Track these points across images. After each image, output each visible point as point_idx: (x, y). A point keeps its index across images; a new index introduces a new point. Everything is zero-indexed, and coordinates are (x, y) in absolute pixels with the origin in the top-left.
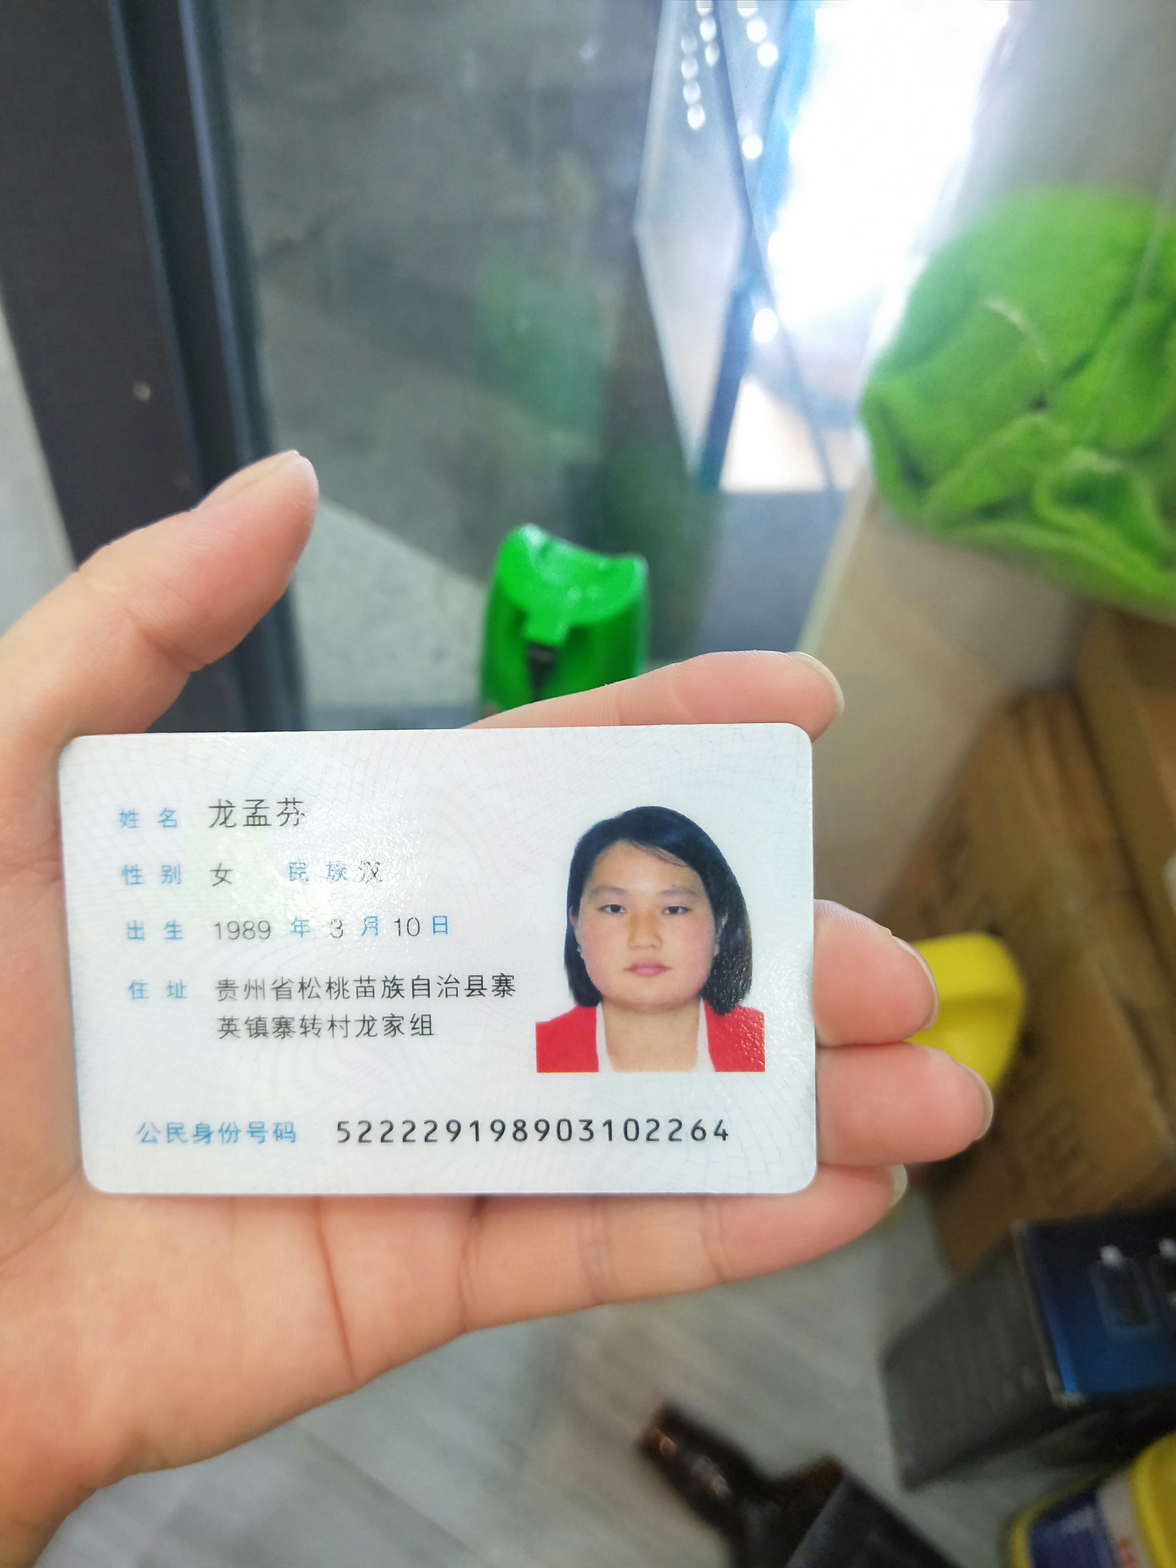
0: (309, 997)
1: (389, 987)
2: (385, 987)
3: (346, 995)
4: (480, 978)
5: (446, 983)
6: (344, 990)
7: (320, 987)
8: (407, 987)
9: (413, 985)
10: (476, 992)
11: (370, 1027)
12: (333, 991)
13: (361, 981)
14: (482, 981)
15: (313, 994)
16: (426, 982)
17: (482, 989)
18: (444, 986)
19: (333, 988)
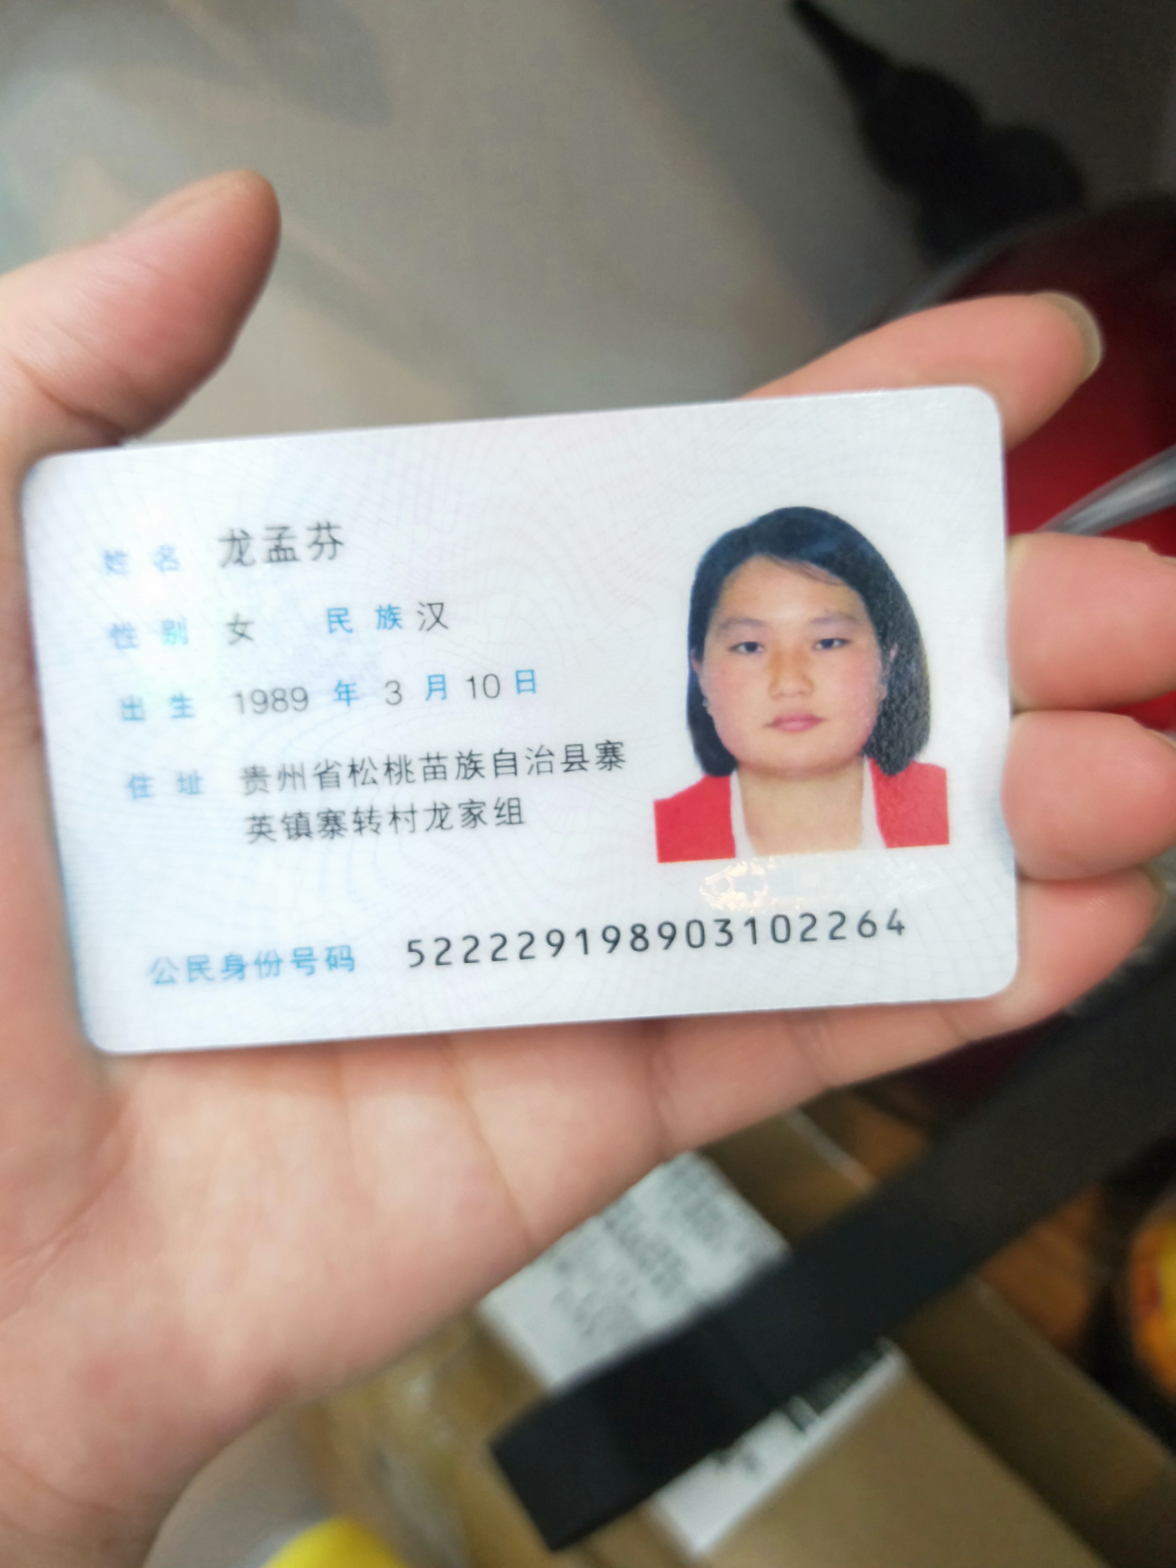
0: (363, 783)
1: (464, 765)
2: (460, 765)
3: (411, 778)
4: (579, 748)
5: (537, 756)
6: (407, 771)
7: (375, 769)
8: (487, 765)
9: (496, 761)
10: (576, 766)
11: (443, 816)
12: (392, 773)
13: (428, 759)
14: (582, 751)
15: (368, 779)
16: (511, 756)
17: (584, 761)
18: (535, 760)
19: (393, 770)
